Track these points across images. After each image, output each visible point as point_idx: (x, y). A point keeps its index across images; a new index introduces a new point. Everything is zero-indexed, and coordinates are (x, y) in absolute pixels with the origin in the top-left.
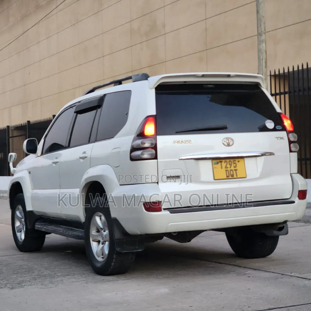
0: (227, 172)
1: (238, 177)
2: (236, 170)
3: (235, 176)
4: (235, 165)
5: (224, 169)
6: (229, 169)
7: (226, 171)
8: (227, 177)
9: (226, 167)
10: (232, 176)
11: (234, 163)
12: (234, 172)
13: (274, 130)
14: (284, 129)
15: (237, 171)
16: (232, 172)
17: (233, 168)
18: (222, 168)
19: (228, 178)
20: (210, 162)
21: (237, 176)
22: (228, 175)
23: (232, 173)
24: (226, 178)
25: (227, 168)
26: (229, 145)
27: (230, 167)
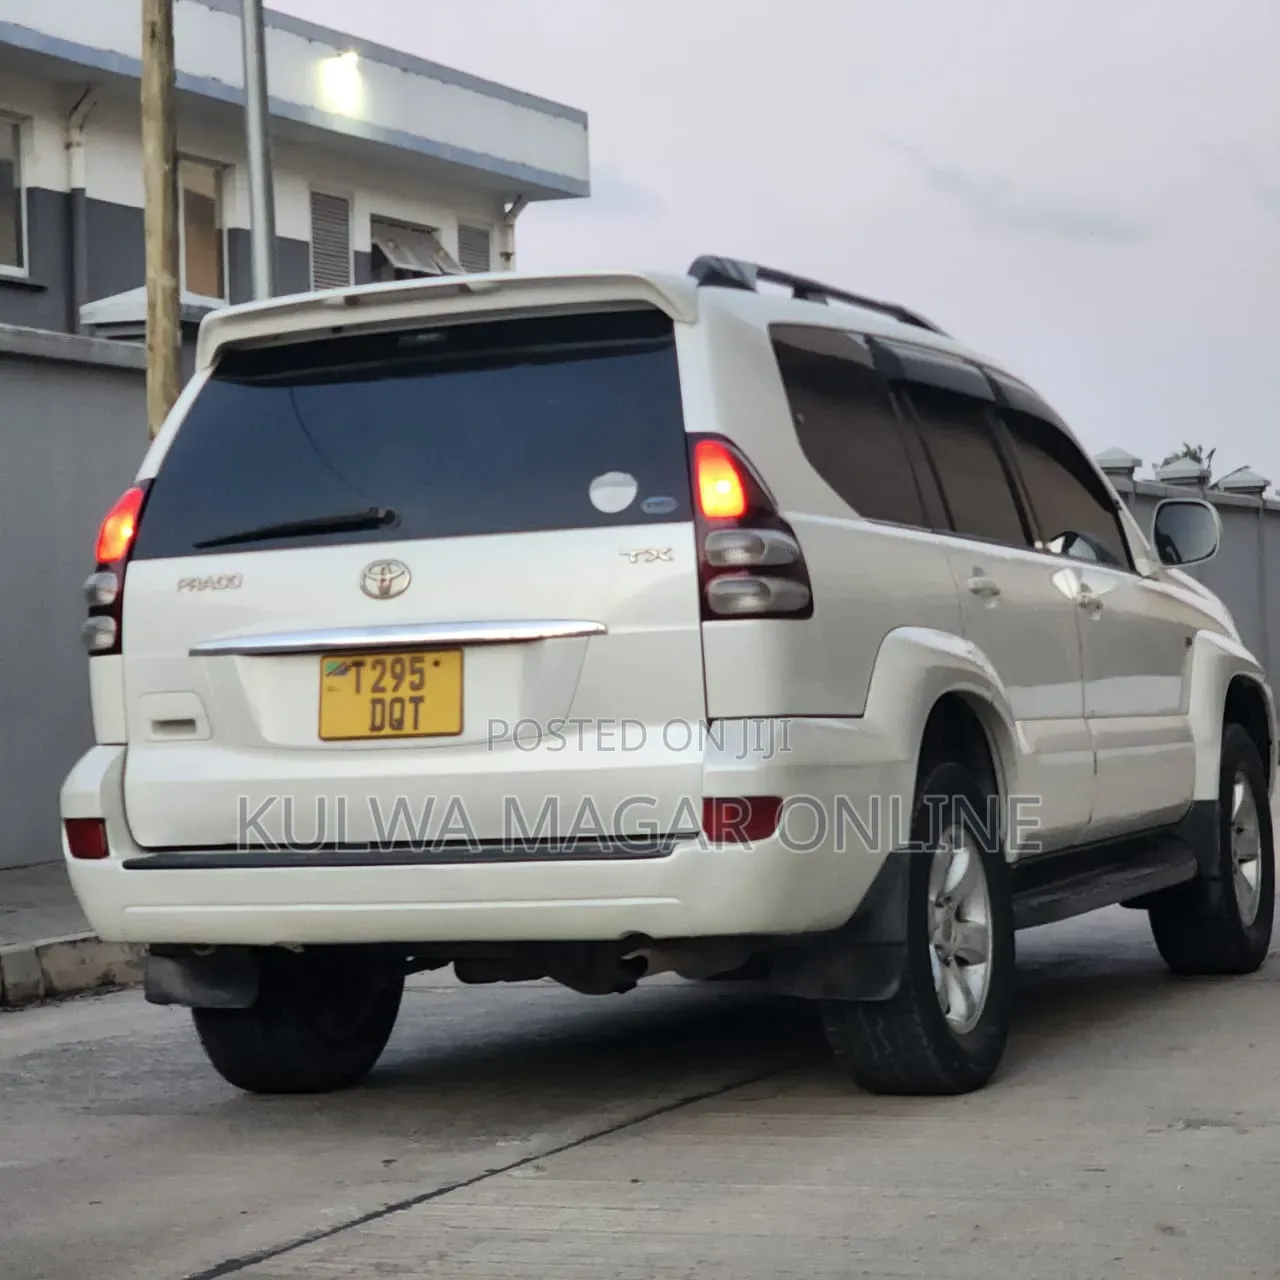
0: (379, 707)
1: (421, 730)
2: (417, 701)
3: (408, 728)
4: (416, 678)
5: (367, 694)
6: (388, 696)
7: (375, 702)
8: (374, 728)
9: (377, 688)
10: (393, 727)
11: (413, 672)
12: (409, 708)
13: (631, 516)
14: (688, 508)
15: (422, 707)
16: (397, 707)
17: (405, 692)
18: (358, 690)
19: (376, 732)
20: (312, 666)
21: (416, 726)
22: (378, 722)
23: (397, 715)
24: (368, 733)
25: (383, 690)
26: (385, 594)
27: (396, 689)
